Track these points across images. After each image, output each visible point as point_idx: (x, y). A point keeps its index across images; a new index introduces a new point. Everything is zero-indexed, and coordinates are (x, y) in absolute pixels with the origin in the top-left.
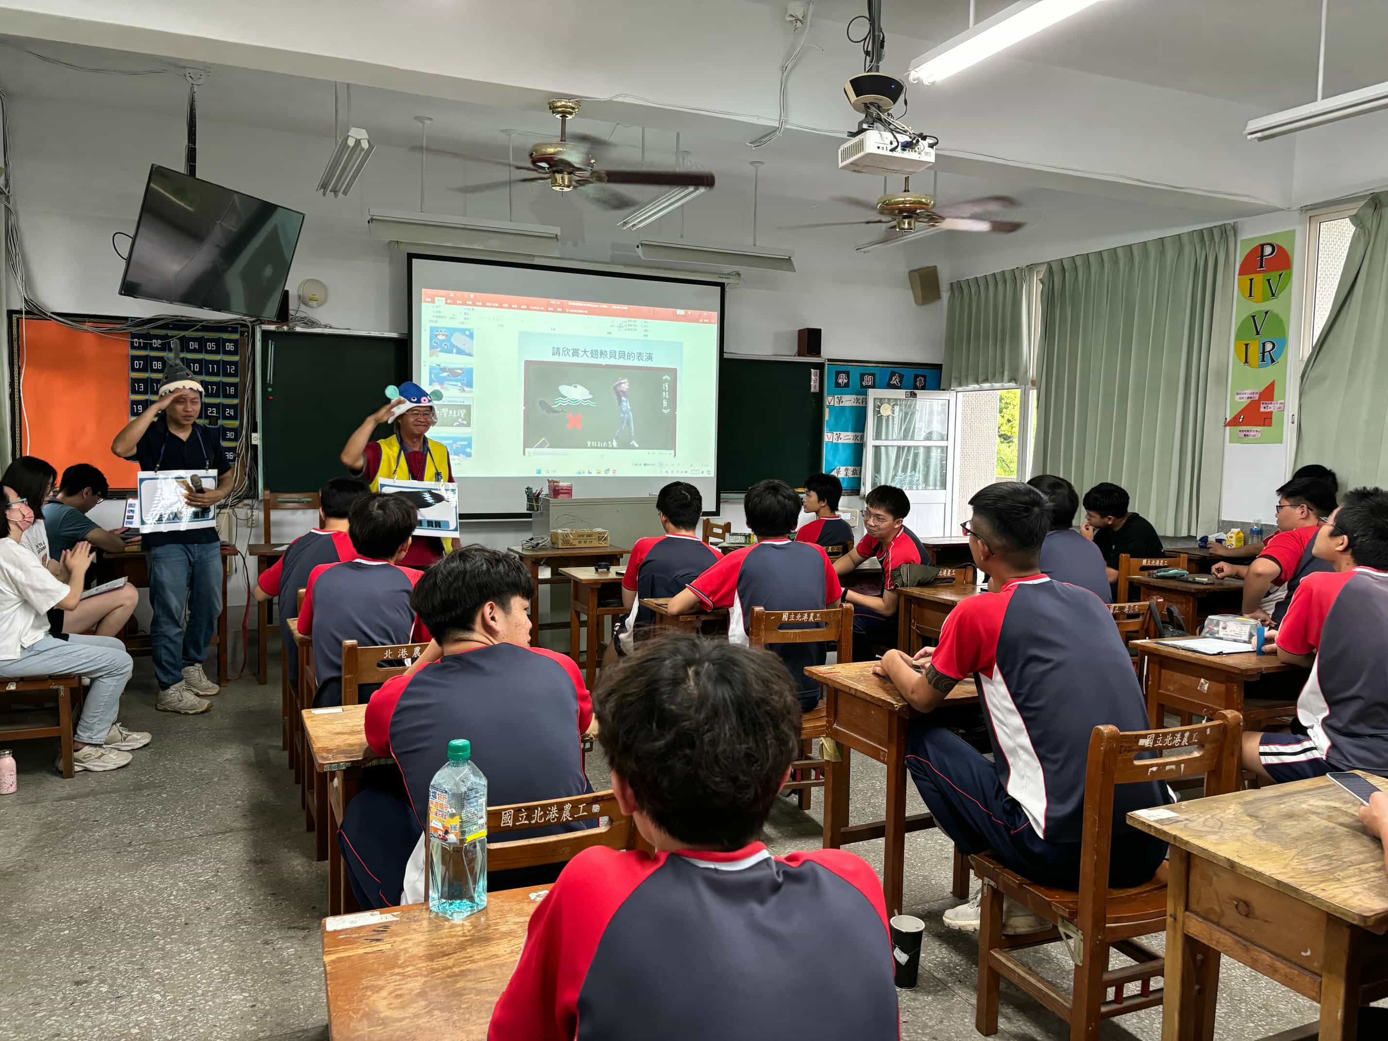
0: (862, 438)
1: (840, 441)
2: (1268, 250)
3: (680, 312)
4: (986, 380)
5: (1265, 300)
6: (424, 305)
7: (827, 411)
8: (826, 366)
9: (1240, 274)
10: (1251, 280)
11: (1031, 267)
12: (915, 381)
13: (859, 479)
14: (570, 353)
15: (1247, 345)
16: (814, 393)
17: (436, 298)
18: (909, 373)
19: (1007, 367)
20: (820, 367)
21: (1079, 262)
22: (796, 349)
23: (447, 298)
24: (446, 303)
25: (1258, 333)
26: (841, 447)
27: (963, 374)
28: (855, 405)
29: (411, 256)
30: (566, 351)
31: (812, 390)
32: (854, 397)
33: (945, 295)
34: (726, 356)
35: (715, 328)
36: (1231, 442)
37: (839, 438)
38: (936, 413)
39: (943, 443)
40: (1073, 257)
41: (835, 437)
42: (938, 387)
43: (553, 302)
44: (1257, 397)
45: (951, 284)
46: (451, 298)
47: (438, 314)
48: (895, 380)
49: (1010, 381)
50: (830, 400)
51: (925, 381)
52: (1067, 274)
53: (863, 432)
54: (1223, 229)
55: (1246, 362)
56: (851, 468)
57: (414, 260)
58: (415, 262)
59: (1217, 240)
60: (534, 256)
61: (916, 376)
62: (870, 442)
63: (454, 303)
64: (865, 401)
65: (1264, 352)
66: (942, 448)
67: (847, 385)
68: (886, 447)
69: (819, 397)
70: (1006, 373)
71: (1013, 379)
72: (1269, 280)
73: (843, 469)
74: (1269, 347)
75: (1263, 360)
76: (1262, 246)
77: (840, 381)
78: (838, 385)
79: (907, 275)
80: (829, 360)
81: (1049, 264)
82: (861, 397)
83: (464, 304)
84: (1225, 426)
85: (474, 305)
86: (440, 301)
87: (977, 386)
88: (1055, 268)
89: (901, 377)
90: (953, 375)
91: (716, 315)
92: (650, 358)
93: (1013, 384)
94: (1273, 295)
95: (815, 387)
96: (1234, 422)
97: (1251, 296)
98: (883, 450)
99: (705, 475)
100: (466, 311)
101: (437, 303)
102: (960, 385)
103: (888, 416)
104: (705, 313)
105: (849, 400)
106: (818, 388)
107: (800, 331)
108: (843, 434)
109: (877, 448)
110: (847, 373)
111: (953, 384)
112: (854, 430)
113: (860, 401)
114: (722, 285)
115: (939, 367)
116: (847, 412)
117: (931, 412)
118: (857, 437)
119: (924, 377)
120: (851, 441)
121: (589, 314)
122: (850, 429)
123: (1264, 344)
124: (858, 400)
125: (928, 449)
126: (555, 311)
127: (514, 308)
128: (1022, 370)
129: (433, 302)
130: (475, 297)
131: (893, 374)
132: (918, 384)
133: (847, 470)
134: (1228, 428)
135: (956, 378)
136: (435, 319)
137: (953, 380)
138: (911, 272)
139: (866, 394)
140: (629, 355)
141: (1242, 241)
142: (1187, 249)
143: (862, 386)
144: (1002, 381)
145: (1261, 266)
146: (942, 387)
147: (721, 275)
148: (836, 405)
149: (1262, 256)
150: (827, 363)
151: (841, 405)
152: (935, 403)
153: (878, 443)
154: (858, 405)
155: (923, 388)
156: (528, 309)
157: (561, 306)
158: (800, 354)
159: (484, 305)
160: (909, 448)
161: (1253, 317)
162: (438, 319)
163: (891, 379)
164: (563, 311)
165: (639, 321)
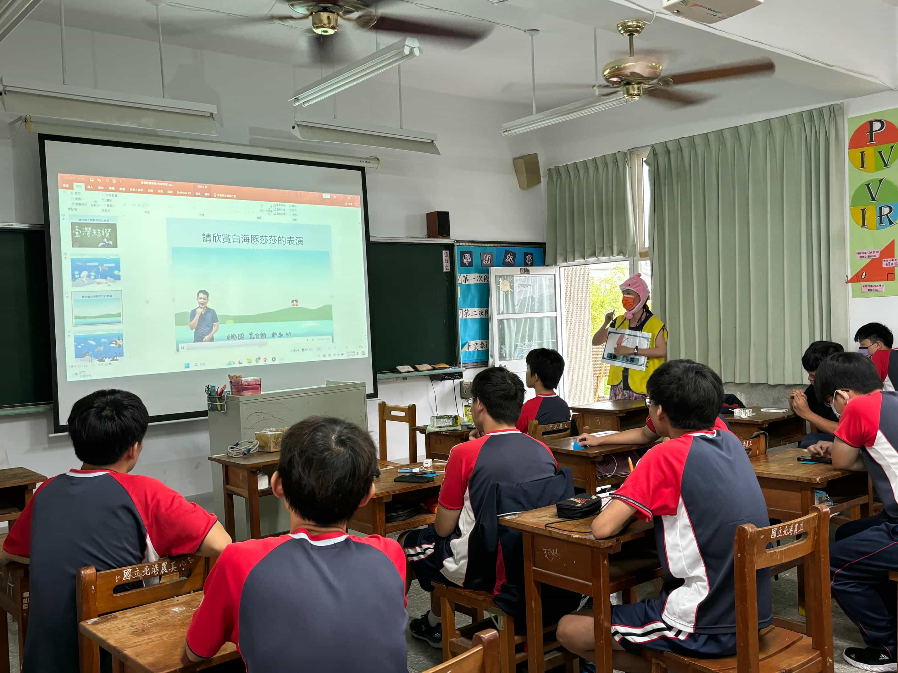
0: (487, 313)
1: (468, 317)
2: (877, 126)
3: (326, 196)
4: (594, 254)
5: (877, 169)
6: (60, 191)
7: (459, 288)
8: (456, 248)
9: (849, 149)
10: (862, 153)
11: (632, 151)
12: (525, 259)
13: (487, 351)
14: (221, 239)
15: (863, 210)
16: (446, 273)
17: (75, 184)
18: (519, 251)
19: (615, 242)
20: (450, 247)
21: (684, 144)
22: (425, 232)
23: (87, 183)
24: (86, 189)
25: (873, 199)
26: (470, 324)
27: (568, 250)
28: (478, 282)
29: (43, 138)
30: (217, 238)
31: (445, 270)
32: (478, 275)
33: (544, 181)
34: (372, 240)
35: (359, 212)
36: (853, 297)
37: (467, 313)
38: (544, 287)
39: (553, 314)
40: (678, 139)
41: (465, 313)
42: (543, 263)
43: (200, 186)
44: (878, 256)
45: (549, 170)
46: (91, 184)
47: (78, 202)
48: (509, 259)
49: (618, 254)
50: (460, 280)
51: (532, 258)
52: (672, 156)
53: (488, 307)
54: (832, 110)
55: (864, 225)
56: (479, 342)
57: (47, 142)
58: (48, 144)
59: (826, 120)
60: (178, 138)
61: (526, 254)
62: (495, 317)
63: (95, 189)
64: (488, 279)
65: (881, 216)
66: (551, 318)
67: (471, 264)
68: (507, 319)
69: (451, 276)
70: (615, 248)
71: (620, 253)
72: (880, 152)
73: (472, 342)
74: (886, 210)
75: (881, 223)
76: (871, 123)
77: (465, 261)
78: (463, 264)
79: (512, 161)
80: (458, 241)
81: (653, 146)
82: (483, 275)
83: (106, 190)
84: (847, 283)
85: (117, 190)
86: (79, 187)
87: (582, 261)
88: (659, 150)
89: (514, 255)
90: (558, 253)
91: (359, 198)
92: (300, 242)
93: (621, 257)
94: (886, 165)
95: (447, 267)
96: (857, 278)
97: (863, 166)
98: (505, 321)
99: (360, 356)
100: (109, 198)
101: (76, 189)
102: (566, 260)
103: (508, 292)
104: (349, 197)
105: (473, 279)
106: (449, 268)
107: (428, 215)
108: (471, 310)
109: (501, 321)
110: (470, 253)
111: (559, 259)
112: (480, 306)
113: (483, 279)
114: (362, 169)
115: (542, 245)
116: (473, 289)
117: (541, 286)
118: (482, 312)
119: (532, 254)
120: (478, 317)
121: (236, 199)
122: (476, 305)
123: (881, 209)
124: (480, 277)
125: (541, 320)
126: (203, 196)
127: (160, 194)
128: (630, 244)
129: (71, 188)
130: (117, 181)
131: (507, 253)
132: (527, 261)
133: (476, 343)
134: (850, 284)
135: (561, 255)
136: (74, 207)
137: (558, 256)
138: (515, 159)
139: (487, 272)
140: (280, 239)
141: (848, 119)
142: (795, 128)
143: (483, 266)
144: (612, 255)
145: (871, 140)
146: (546, 264)
147: (362, 159)
148: (463, 283)
149: (871, 131)
150: (456, 244)
151: (467, 283)
152: (543, 277)
153: (501, 317)
154: (481, 282)
155: (532, 265)
156: (175, 194)
157: (209, 190)
158: (429, 236)
159: (128, 191)
160: (526, 319)
161: (868, 185)
162: (78, 207)
163: (505, 258)
164: (211, 196)
165: (287, 204)
